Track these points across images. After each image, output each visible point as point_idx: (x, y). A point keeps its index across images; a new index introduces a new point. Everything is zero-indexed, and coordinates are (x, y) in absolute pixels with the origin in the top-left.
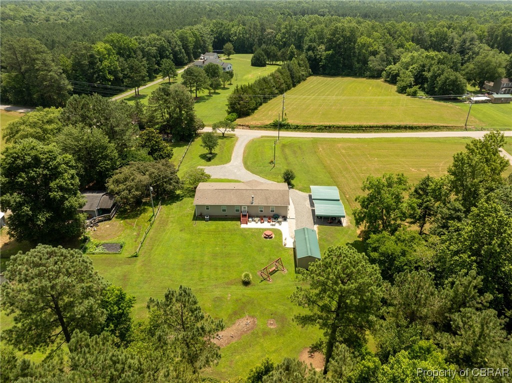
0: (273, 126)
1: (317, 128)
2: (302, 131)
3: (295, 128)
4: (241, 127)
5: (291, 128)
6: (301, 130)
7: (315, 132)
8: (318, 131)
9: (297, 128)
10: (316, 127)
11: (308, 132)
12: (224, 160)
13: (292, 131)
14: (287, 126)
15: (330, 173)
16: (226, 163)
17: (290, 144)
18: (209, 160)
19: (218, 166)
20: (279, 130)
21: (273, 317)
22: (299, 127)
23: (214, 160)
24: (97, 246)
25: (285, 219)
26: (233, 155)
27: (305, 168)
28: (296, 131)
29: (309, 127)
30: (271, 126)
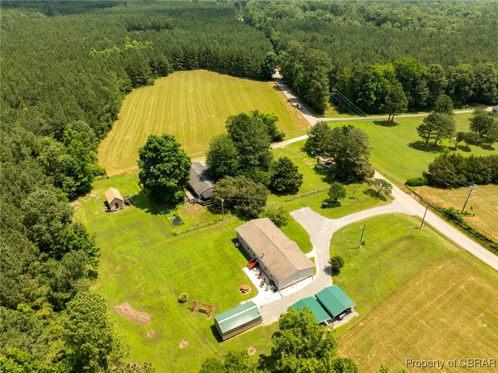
0: (445, 213)
1: (492, 244)
2: (471, 237)
3: (466, 229)
4: (414, 196)
5: (461, 226)
6: (471, 235)
7: (486, 248)
8: (491, 249)
9: (468, 230)
10: (492, 242)
11: (478, 242)
12: (335, 215)
13: (460, 230)
14: (459, 222)
15: (394, 293)
16: (331, 218)
17: (421, 240)
18: (324, 207)
19: (321, 216)
20: (447, 221)
21: (157, 332)
22: (470, 231)
23: (328, 209)
24: (174, 216)
25: (275, 290)
26: (351, 215)
27: (381, 270)
28: (464, 233)
29: (484, 237)
30: (443, 211)
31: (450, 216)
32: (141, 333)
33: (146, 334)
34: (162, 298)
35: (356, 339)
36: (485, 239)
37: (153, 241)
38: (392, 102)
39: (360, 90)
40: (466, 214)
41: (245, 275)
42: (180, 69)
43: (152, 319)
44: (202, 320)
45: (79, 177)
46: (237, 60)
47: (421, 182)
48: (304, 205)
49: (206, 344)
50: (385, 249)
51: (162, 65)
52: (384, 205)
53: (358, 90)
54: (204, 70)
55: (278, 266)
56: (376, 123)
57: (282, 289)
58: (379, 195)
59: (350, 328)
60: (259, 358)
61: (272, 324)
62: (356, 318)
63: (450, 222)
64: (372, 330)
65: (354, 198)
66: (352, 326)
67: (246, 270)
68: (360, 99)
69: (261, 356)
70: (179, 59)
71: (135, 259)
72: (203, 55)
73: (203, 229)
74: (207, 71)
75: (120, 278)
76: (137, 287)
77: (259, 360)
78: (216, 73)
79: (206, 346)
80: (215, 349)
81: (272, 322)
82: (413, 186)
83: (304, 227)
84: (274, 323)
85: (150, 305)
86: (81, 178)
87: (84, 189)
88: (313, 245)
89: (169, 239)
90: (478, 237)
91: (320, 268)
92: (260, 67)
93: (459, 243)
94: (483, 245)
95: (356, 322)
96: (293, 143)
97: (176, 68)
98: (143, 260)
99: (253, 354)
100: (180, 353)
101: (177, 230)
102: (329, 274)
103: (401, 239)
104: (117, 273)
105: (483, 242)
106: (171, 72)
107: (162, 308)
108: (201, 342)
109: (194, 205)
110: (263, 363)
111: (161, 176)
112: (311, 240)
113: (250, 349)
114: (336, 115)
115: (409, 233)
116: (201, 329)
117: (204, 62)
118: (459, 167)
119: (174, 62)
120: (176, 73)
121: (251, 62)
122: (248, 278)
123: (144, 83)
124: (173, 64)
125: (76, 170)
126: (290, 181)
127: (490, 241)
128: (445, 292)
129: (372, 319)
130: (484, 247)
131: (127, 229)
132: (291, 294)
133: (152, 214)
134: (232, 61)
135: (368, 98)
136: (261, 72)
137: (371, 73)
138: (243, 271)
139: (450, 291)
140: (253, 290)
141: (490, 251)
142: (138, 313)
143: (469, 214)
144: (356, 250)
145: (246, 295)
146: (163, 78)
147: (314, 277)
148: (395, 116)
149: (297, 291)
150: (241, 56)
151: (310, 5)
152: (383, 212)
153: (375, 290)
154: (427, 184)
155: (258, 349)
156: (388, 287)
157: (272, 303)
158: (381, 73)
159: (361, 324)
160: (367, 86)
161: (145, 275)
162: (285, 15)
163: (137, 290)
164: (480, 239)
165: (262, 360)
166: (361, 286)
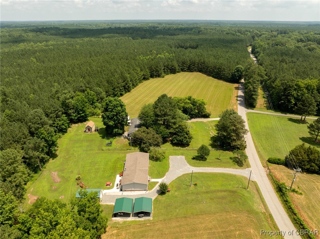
0: (279, 186)
1: (295, 217)
2: (285, 208)
3: (284, 201)
5: (283, 198)
6: (286, 206)
11: (288, 213)
12: (196, 165)
13: (281, 200)
14: (283, 194)
15: (185, 217)
16: (193, 166)
17: (240, 196)
18: (194, 159)
19: (187, 163)
20: (277, 192)
22: (287, 203)
23: (196, 160)
24: (110, 141)
25: (121, 190)
26: (206, 168)
27: (191, 202)
28: (282, 203)
29: (292, 210)
30: (278, 184)
31: (280, 190)
32: (51, 186)
35: (137, 230)
36: (293, 212)
37: (91, 150)
38: (302, 106)
39: (284, 95)
40: (294, 191)
41: (115, 178)
42: (185, 71)
43: (60, 182)
45: (80, 113)
46: (219, 68)
47: (279, 162)
48: (182, 154)
50: (207, 192)
51: (173, 67)
52: (237, 169)
53: (282, 95)
54: (199, 73)
56: (291, 120)
57: (125, 191)
58: (240, 162)
59: (140, 224)
62: (149, 220)
63: (278, 193)
64: (151, 230)
65: (220, 159)
66: (142, 223)
67: (118, 176)
68: (283, 102)
70: (185, 65)
71: (76, 155)
72: (201, 64)
73: (117, 151)
74: (201, 73)
75: (64, 161)
78: (206, 75)
81: (106, 204)
82: (271, 163)
83: (170, 166)
85: (65, 176)
86: (81, 114)
87: (82, 119)
89: (98, 151)
90: (289, 209)
92: (231, 74)
93: (270, 208)
94: (289, 216)
95: (146, 222)
96: (214, 121)
97: (183, 70)
98: (79, 156)
101: (106, 148)
102: (158, 193)
103: (225, 191)
104: (65, 159)
105: (290, 214)
106: (178, 72)
107: (67, 179)
109: (125, 139)
111: (106, 118)
112: (167, 173)
114: (264, 110)
115: (234, 189)
117: (200, 68)
118: (312, 157)
119: (182, 67)
120: (182, 73)
121: (226, 71)
122: (115, 180)
123: (159, 76)
124: (181, 68)
125: (79, 109)
126: (180, 138)
127: (295, 214)
128: (220, 230)
129: (157, 225)
131: (85, 141)
133: (101, 138)
134: (215, 69)
135: (289, 102)
136: (231, 77)
137: (294, 84)
138: (116, 176)
139: (225, 231)
141: (292, 221)
142: (57, 178)
143: (296, 192)
144: (187, 187)
145: (107, 187)
146: (173, 74)
147: (148, 192)
148: (307, 117)
150: (221, 66)
151: (307, 38)
152: (231, 173)
153: (176, 211)
154: (284, 164)
156: (185, 213)
158: (302, 85)
159: (148, 224)
160: (289, 93)
162: (281, 44)
163: (66, 168)
164: (290, 211)
166: (169, 206)
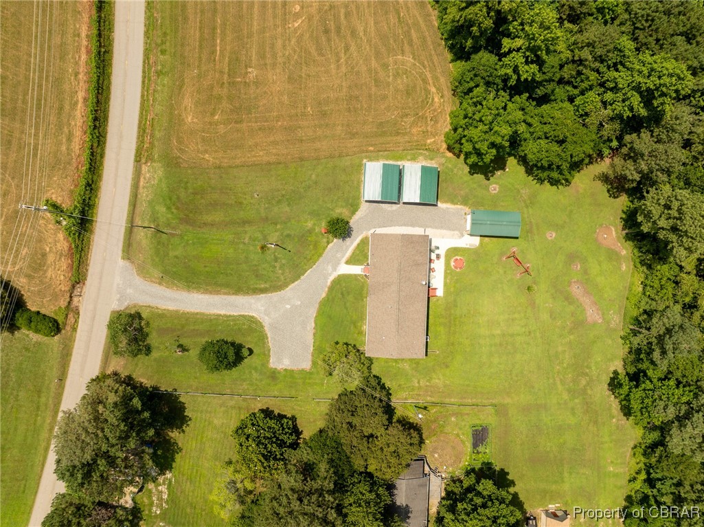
1: (95, 145)
2: (100, 176)
3: (91, 190)
4: (75, 300)
5: (90, 198)
6: (95, 178)
9: (91, 186)
10: (92, 145)
11: (102, 164)
13: (96, 196)
14: (85, 205)
15: (301, 159)
21: (570, 265)
22: (90, 182)
24: (479, 452)
27: (283, 196)
28: (98, 189)
29: (91, 160)
30: (79, 237)
32: (585, 272)
33: (581, 268)
34: (551, 306)
35: (391, 138)
36: (93, 156)
37: (526, 409)
41: (445, 284)
43: (570, 284)
44: (522, 251)
48: (274, 373)
49: (531, 222)
55: (417, 258)
59: (386, 152)
60: (491, 178)
61: (457, 204)
62: (370, 158)
64: (367, 137)
66: (381, 153)
67: (440, 293)
69: (489, 180)
71: (560, 388)
73: (453, 400)
75: (585, 364)
76: (572, 337)
77: (492, 176)
79: (532, 220)
80: (526, 212)
81: (456, 206)
82: (53, 319)
84: (454, 204)
85: (566, 303)
88: (329, 283)
89: (506, 402)
90: (94, 168)
91: (352, 243)
94: (102, 156)
95: (375, 154)
98: (551, 381)
99: (494, 185)
100: (558, 227)
101: (488, 418)
102: (350, 228)
105: (98, 158)
107: (556, 291)
108: (534, 227)
110: (491, 172)
112: (324, 295)
113: (494, 192)
116: (528, 241)
122: (445, 277)
127: (92, 149)
129: (354, 147)
130: (104, 153)
131: (551, 455)
132: (414, 227)
133: (508, 474)
138: (444, 292)
139: (236, 123)
140: (451, 258)
141: (105, 143)
142: (581, 299)
144: (283, 243)
145: (461, 255)
147: (370, 233)
149: (404, 227)
153: (317, 176)
155: (487, 188)
156: (299, 169)
157: (442, 228)
159: (372, 149)
161: (557, 352)
163: (572, 334)
164: (95, 163)
165: (490, 175)
166: (330, 189)
